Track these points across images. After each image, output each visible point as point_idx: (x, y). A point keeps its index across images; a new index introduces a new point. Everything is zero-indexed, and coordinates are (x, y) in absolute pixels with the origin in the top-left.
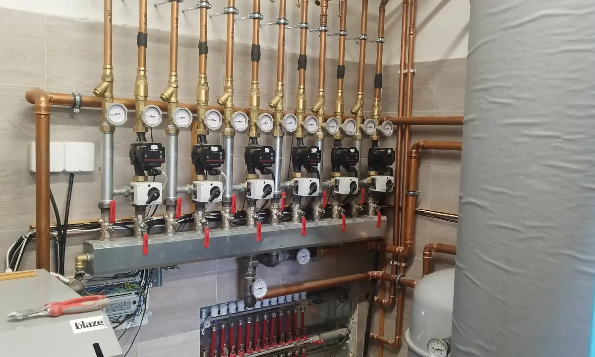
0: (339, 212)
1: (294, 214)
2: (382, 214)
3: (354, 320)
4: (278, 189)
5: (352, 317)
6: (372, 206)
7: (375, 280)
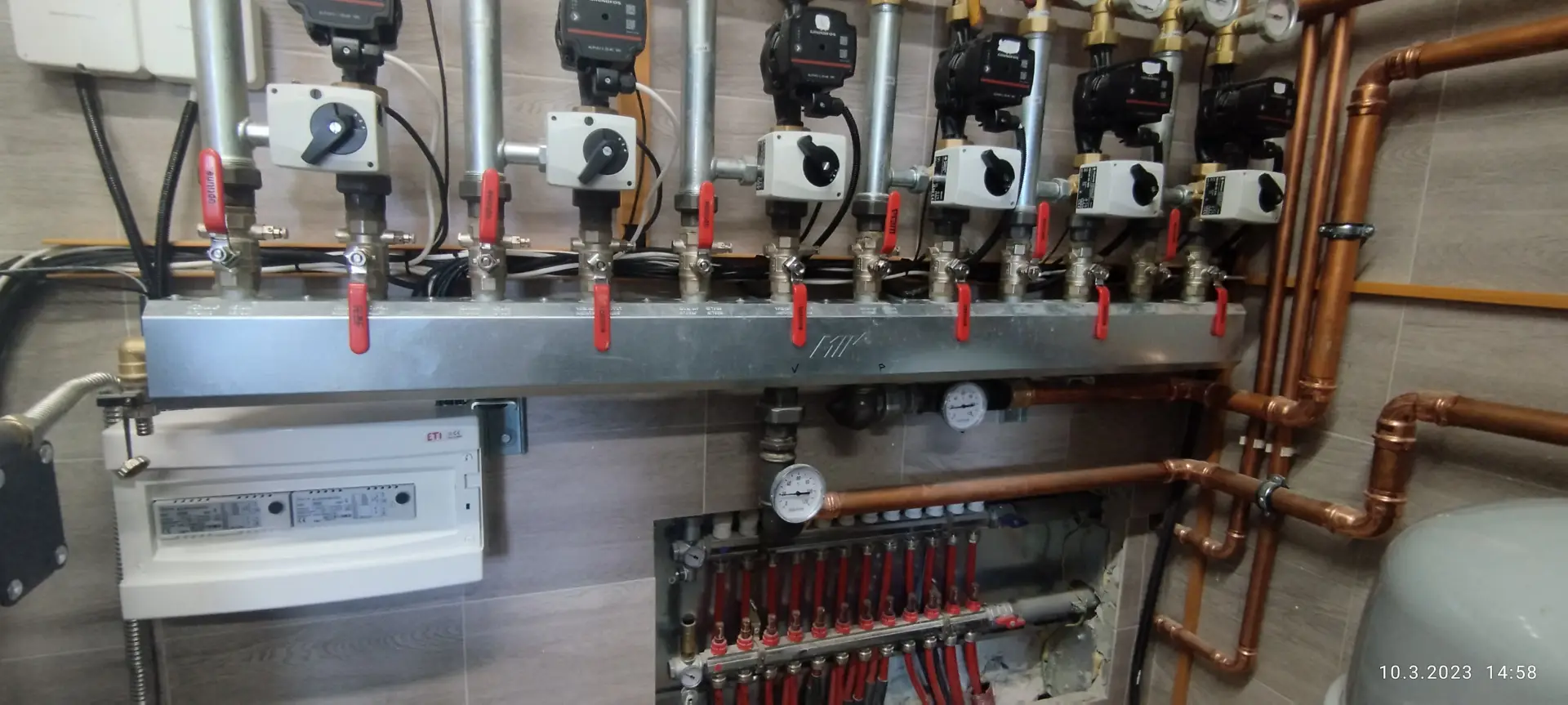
0: (1090, 278)
1: (936, 274)
2: (1233, 299)
3: (1114, 576)
4: (880, 185)
5: (1109, 567)
6: (1198, 271)
7: (1181, 482)
